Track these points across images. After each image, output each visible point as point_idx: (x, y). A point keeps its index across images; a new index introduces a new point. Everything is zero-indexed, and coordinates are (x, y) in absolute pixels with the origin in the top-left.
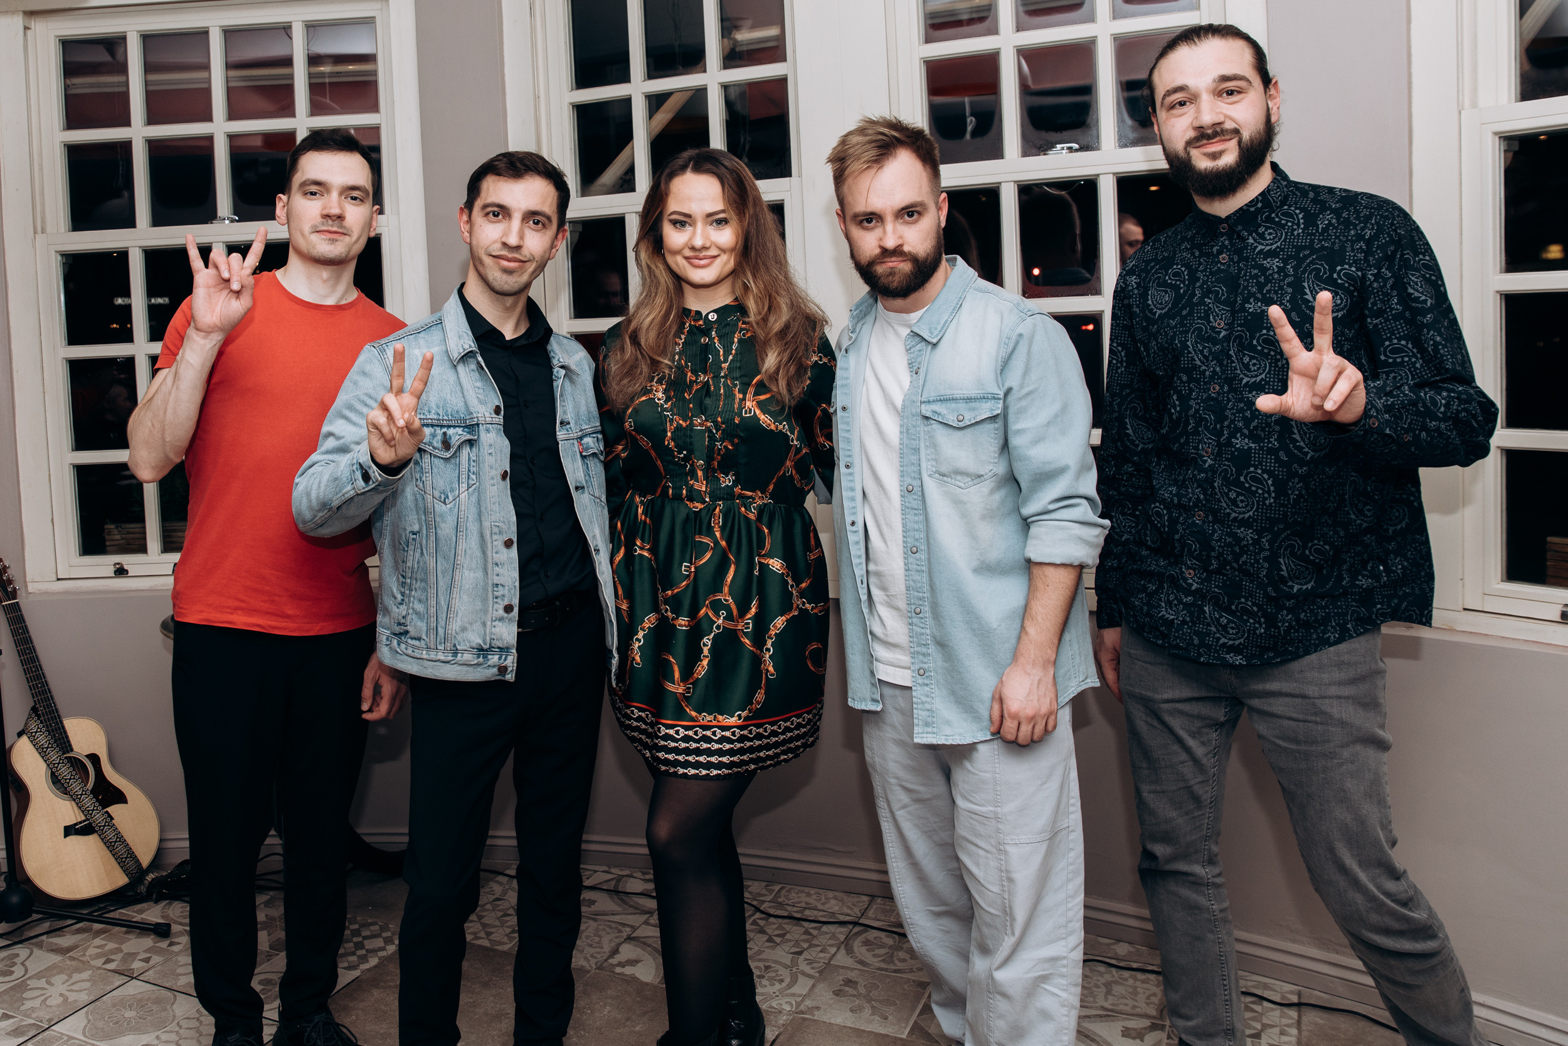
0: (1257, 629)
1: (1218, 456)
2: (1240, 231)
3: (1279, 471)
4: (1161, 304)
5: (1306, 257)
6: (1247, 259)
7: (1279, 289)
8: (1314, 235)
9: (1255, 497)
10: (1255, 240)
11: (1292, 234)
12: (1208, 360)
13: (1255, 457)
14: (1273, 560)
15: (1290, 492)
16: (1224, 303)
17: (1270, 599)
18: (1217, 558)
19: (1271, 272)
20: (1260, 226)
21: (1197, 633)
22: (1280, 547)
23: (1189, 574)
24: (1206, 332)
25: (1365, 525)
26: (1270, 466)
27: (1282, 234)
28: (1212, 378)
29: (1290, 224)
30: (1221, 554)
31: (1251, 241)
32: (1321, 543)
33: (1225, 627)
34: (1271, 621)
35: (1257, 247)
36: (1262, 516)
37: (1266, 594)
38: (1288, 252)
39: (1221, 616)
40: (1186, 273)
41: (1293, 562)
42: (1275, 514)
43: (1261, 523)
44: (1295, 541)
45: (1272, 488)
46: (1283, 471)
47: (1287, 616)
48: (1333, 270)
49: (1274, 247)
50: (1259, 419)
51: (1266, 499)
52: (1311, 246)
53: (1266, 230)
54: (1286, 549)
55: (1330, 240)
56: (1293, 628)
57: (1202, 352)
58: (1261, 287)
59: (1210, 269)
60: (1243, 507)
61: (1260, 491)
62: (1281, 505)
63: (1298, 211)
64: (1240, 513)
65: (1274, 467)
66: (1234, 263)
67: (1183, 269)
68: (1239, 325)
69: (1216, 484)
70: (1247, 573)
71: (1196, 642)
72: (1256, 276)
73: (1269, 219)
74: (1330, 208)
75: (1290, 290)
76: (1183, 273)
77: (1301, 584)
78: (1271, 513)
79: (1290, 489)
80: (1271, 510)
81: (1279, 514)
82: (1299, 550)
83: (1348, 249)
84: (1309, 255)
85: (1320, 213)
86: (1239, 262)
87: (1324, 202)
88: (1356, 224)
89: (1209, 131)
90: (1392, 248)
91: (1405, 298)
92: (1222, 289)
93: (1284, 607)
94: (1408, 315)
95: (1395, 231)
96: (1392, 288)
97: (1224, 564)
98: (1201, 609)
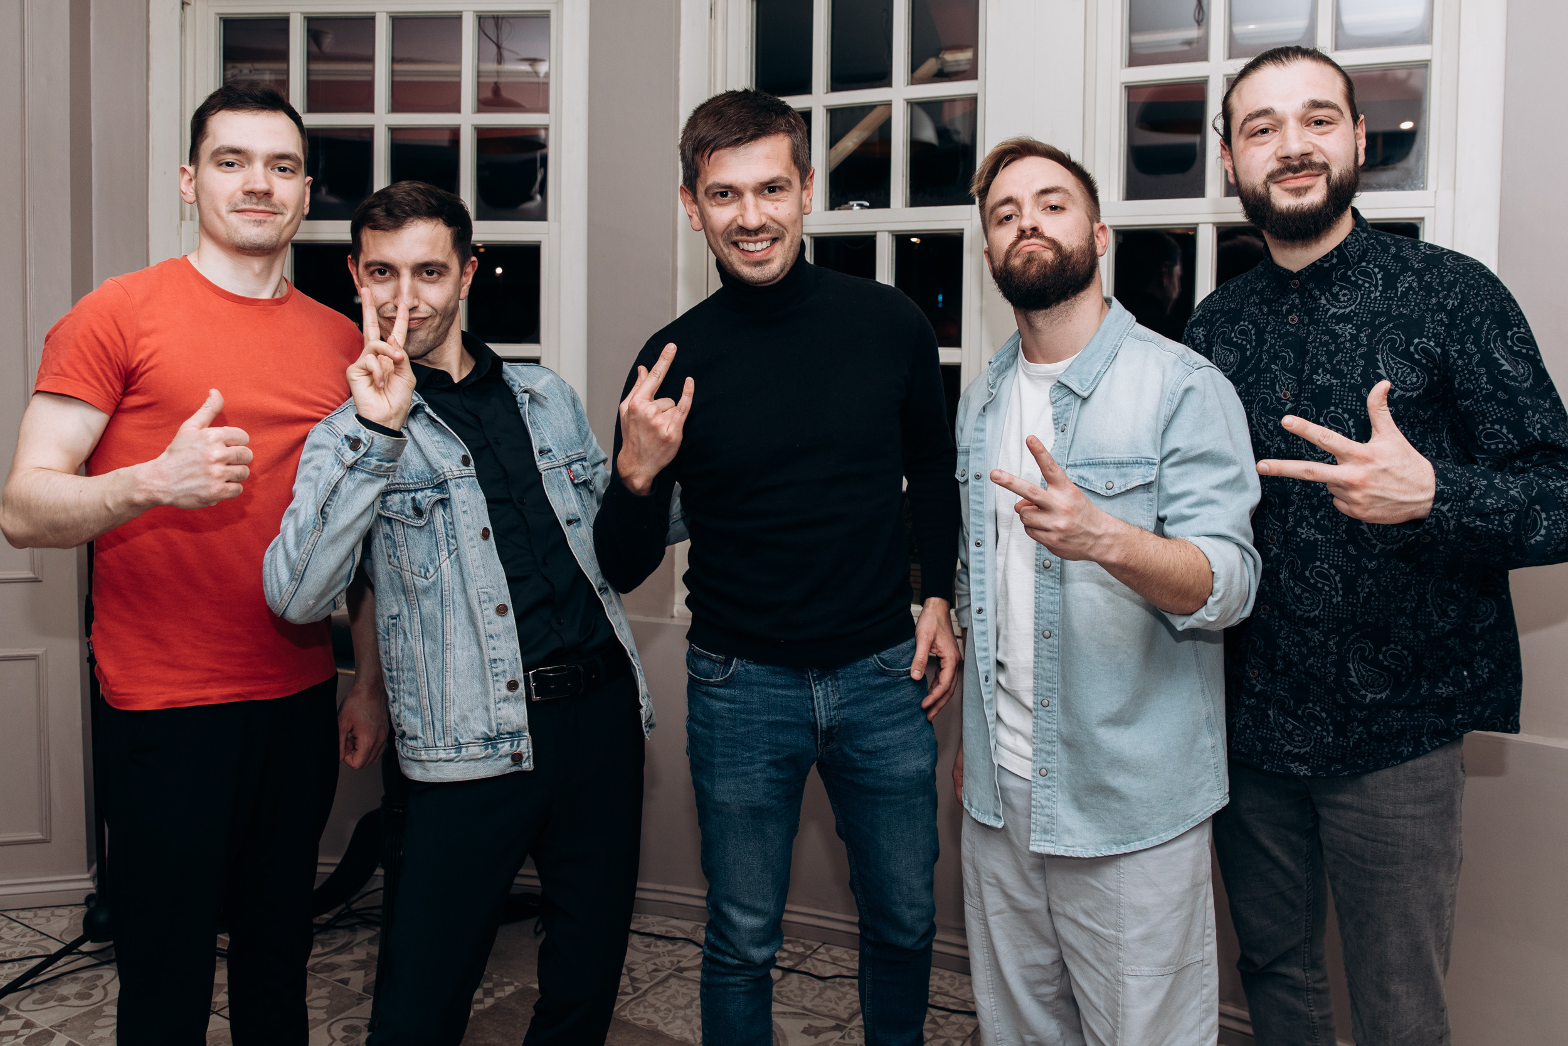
0: (1323, 736)
1: (1281, 546)
2: (1312, 289)
3: (1347, 566)
4: (1225, 365)
5: (1382, 325)
6: (1317, 323)
7: (1350, 361)
8: (1392, 299)
9: (1321, 595)
10: (1328, 301)
11: (1369, 297)
12: (1272, 435)
13: (1321, 550)
14: (1341, 665)
15: (1359, 590)
16: (1290, 371)
17: (1338, 705)
18: (1283, 658)
19: (1342, 339)
20: (1334, 284)
21: (1260, 739)
22: (1348, 650)
23: (1252, 673)
24: (1272, 403)
25: (1448, 627)
26: (1338, 561)
27: (1357, 295)
29: (1367, 285)
30: (1287, 654)
31: (1323, 301)
32: (1399, 648)
33: (1290, 734)
34: (1340, 731)
35: (1329, 309)
36: (1329, 616)
37: (1334, 701)
38: (1362, 317)
39: (1287, 721)
40: (1253, 332)
41: (1363, 667)
42: (1343, 614)
43: (1328, 624)
44: (1366, 644)
45: (1340, 585)
46: (1351, 567)
47: (1357, 728)
48: (1409, 343)
49: (1348, 310)
50: (1326, 508)
51: (1334, 597)
52: (1387, 314)
53: (1341, 290)
54: (1355, 653)
55: (1410, 305)
56: (1364, 740)
57: (1266, 426)
58: (1331, 355)
59: (1279, 330)
60: (1307, 605)
61: (1327, 588)
62: (1350, 604)
63: (1376, 270)
64: (1305, 611)
65: (1342, 561)
66: (1304, 325)
67: (1250, 327)
68: (1306, 399)
69: (1282, 576)
70: (1314, 677)
71: (1259, 748)
72: (1326, 344)
73: (1346, 278)
74: (1412, 268)
75: (1362, 362)
76: (1250, 331)
77: (1376, 693)
78: (1338, 613)
79: (1360, 586)
80: (1339, 609)
81: (1347, 614)
82: (1370, 653)
83: (1429, 320)
84: (1386, 323)
85: (1401, 274)
86: (1309, 325)
87: (1408, 260)
88: (1438, 293)
89: (1296, 163)
90: (1477, 320)
91: (1497, 377)
92: (1290, 355)
93: (1355, 717)
94: (1501, 395)
95: (1481, 302)
96: (1479, 365)
97: (1289, 664)
98: (1265, 711)
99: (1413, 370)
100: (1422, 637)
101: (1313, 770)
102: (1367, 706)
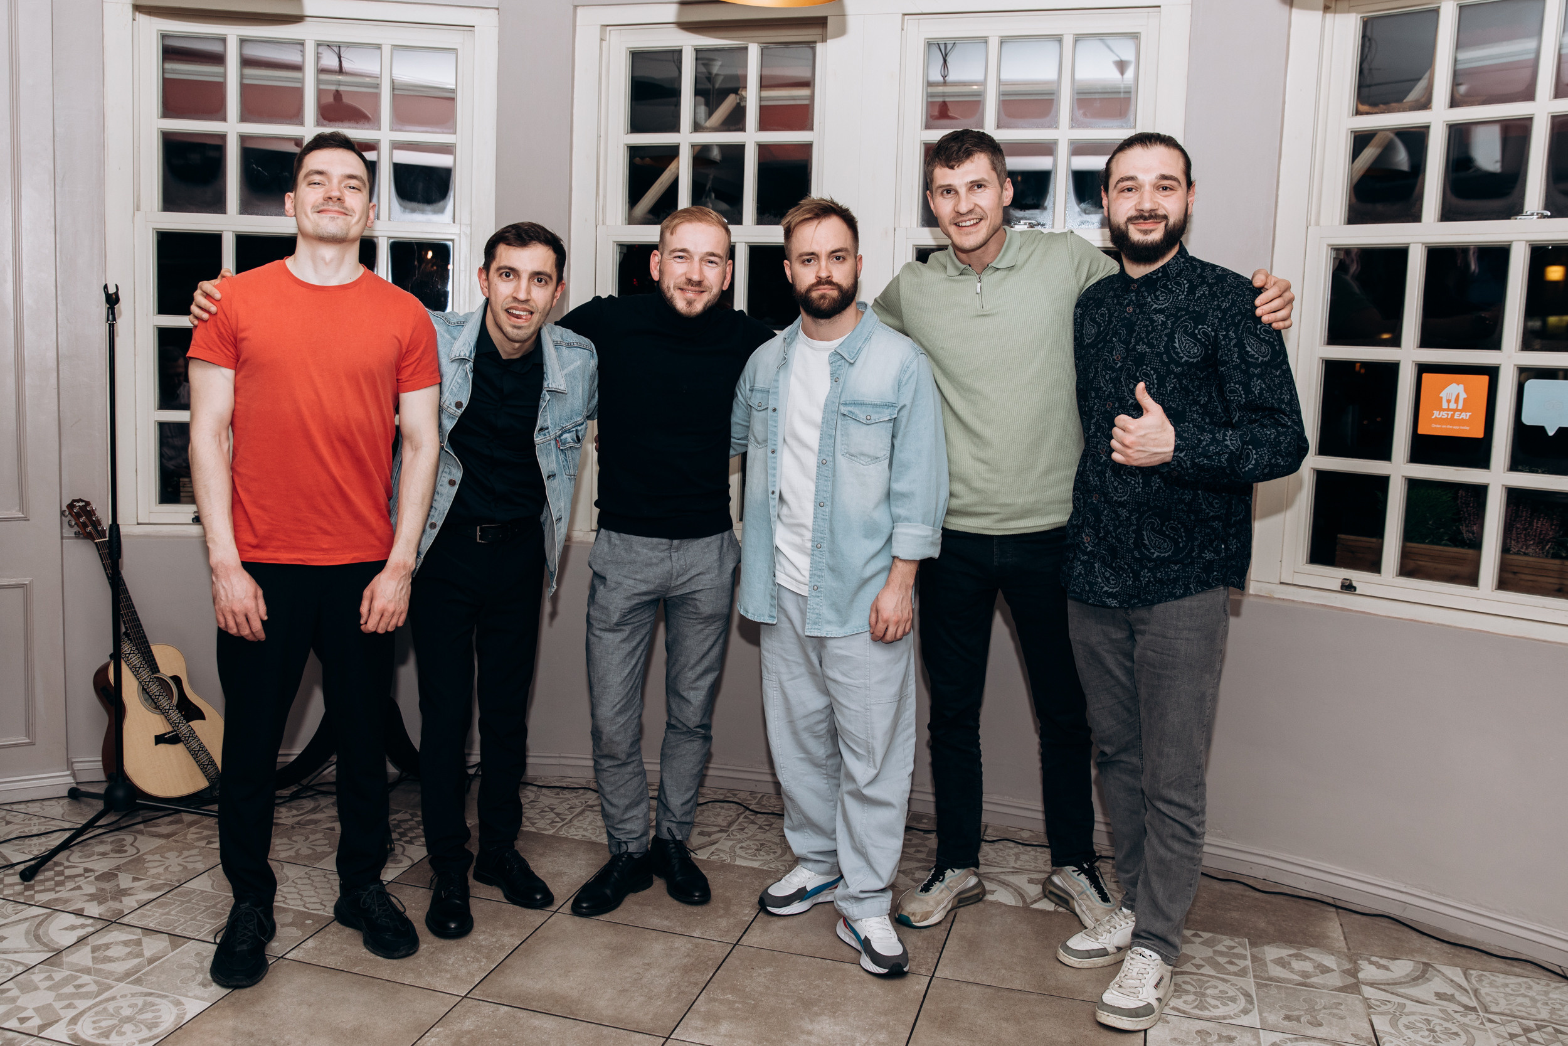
0: (1127, 581)
4: (1088, 336)
5: (1182, 316)
6: (1144, 312)
7: (1158, 337)
8: (1191, 300)
9: (1128, 486)
11: (1177, 299)
12: (1108, 383)
14: (1139, 533)
15: (1152, 484)
16: (1123, 343)
17: (1136, 559)
18: (1104, 528)
19: (1157, 324)
20: (1158, 290)
21: (1089, 583)
22: (1144, 523)
23: (1086, 539)
24: (1110, 362)
25: (1213, 514)
27: (1171, 297)
28: (1108, 396)
29: (1178, 291)
30: (1106, 525)
31: (1149, 300)
32: (1178, 523)
34: (1137, 577)
35: (1152, 305)
36: (1132, 500)
37: (1133, 557)
38: (1171, 311)
39: (1106, 571)
40: (1106, 317)
41: (1153, 534)
42: (1141, 499)
43: (1132, 505)
44: (1156, 520)
45: (1140, 480)
47: (1148, 574)
48: (1196, 327)
49: (1163, 306)
51: (1136, 488)
52: (1186, 310)
54: (1148, 525)
55: (1200, 306)
56: (1152, 583)
57: (1105, 376)
58: (1148, 333)
59: (1122, 317)
60: (1121, 493)
61: (1132, 482)
62: (1149, 494)
63: (1186, 282)
64: (1118, 496)
66: (1136, 314)
67: (1106, 312)
68: (1131, 361)
69: (1106, 474)
71: (1087, 588)
72: (1147, 326)
73: (1165, 286)
74: (1208, 282)
75: (1166, 339)
77: (1161, 552)
78: (1139, 499)
79: (1153, 482)
80: (1138, 496)
81: (1144, 499)
82: (1158, 526)
83: (1210, 314)
84: (1184, 315)
85: (1200, 285)
86: (1139, 314)
87: (1205, 277)
88: (1219, 298)
89: (1147, 214)
90: (1239, 317)
91: (1243, 354)
92: (1123, 332)
93: (1146, 567)
94: (1243, 366)
95: (1243, 305)
96: (1235, 346)
97: (1107, 532)
98: (1092, 565)
99: (1196, 345)
100: (1193, 518)
101: (1120, 603)
102: (1154, 560)
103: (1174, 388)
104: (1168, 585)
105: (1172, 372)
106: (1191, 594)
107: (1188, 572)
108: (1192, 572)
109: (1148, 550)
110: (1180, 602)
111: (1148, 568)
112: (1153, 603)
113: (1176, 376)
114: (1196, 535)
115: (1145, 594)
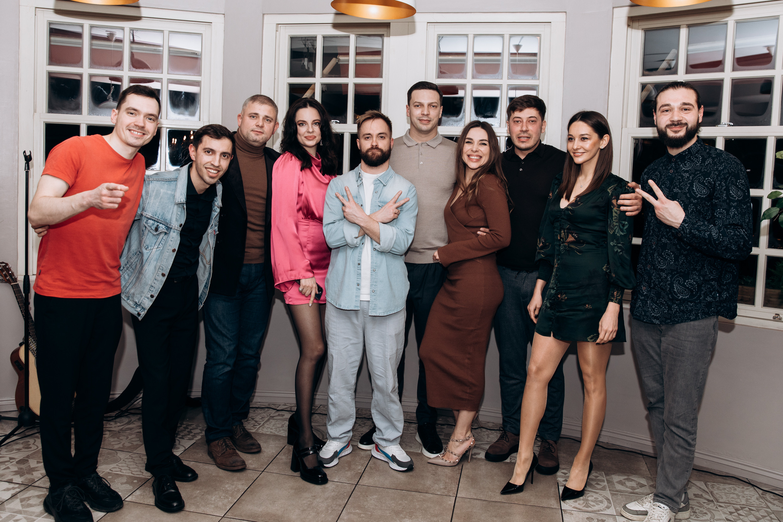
0: (664, 310)
1: (657, 245)
2: (678, 161)
5: (698, 174)
6: (678, 172)
7: (685, 185)
8: (703, 166)
9: (667, 261)
10: (683, 166)
11: (696, 165)
13: (668, 246)
14: (671, 285)
17: (670, 299)
18: (653, 283)
19: (684, 178)
20: (686, 160)
21: (644, 311)
22: (674, 280)
23: (643, 288)
25: (712, 277)
26: (673, 249)
27: (692, 164)
29: (696, 161)
30: (654, 281)
31: (681, 166)
32: (692, 281)
33: (654, 309)
34: (670, 308)
35: (682, 168)
36: (668, 268)
37: (668, 297)
38: (692, 171)
39: (653, 305)
41: (679, 286)
42: (673, 268)
43: (668, 271)
44: (680, 279)
45: (673, 258)
46: (677, 252)
47: (676, 307)
49: (688, 169)
52: (700, 171)
53: (687, 162)
54: (676, 281)
55: (708, 169)
56: (678, 312)
58: (680, 183)
59: (666, 175)
61: (669, 259)
62: (678, 265)
63: (700, 157)
64: (661, 266)
65: (675, 250)
69: (655, 255)
70: (662, 289)
71: (644, 314)
72: (679, 179)
73: (690, 158)
74: (712, 157)
75: (688, 184)
76: (658, 175)
77: (683, 296)
79: (680, 259)
80: (672, 266)
81: (675, 268)
82: (682, 282)
83: (712, 173)
84: (699, 174)
85: (708, 158)
86: (675, 173)
88: (718, 164)
89: (676, 123)
90: (728, 175)
91: (728, 195)
92: (668, 183)
93: (675, 303)
94: (728, 201)
95: (731, 169)
96: (724, 190)
97: (655, 285)
98: (646, 301)
99: (704, 188)
100: (701, 279)
101: (661, 322)
102: (680, 300)
103: (693, 211)
104: (687, 314)
105: (692, 202)
106: (699, 319)
107: (698, 307)
108: (700, 307)
109: (676, 295)
110: (692, 323)
111: (676, 304)
112: (678, 322)
113: (694, 204)
114: (703, 288)
115: (674, 317)
